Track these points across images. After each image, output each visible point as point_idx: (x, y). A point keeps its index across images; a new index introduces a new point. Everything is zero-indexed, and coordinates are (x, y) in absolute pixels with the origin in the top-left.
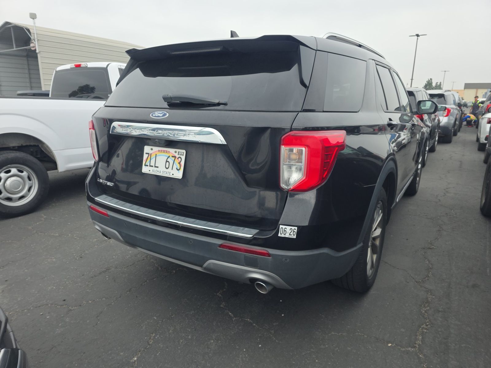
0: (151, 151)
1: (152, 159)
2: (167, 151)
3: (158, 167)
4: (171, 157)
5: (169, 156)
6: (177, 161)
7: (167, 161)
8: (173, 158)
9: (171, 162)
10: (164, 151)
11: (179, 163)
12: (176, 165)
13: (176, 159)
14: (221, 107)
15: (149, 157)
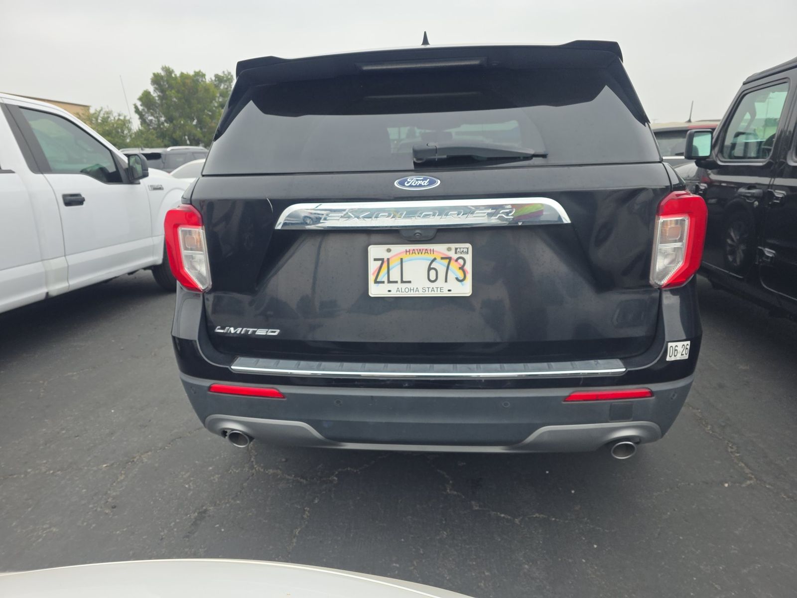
0: (385, 252)
1: (392, 269)
2: (426, 250)
3: (410, 282)
4: (438, 259)
5: (434, 259)
6: (454, 266)
7: (430, 269)
8: (446, 262)
10: (420, 251)
11: (462, 268)
13: (452, 262)
14: (536, 161)
15: (385, 265)
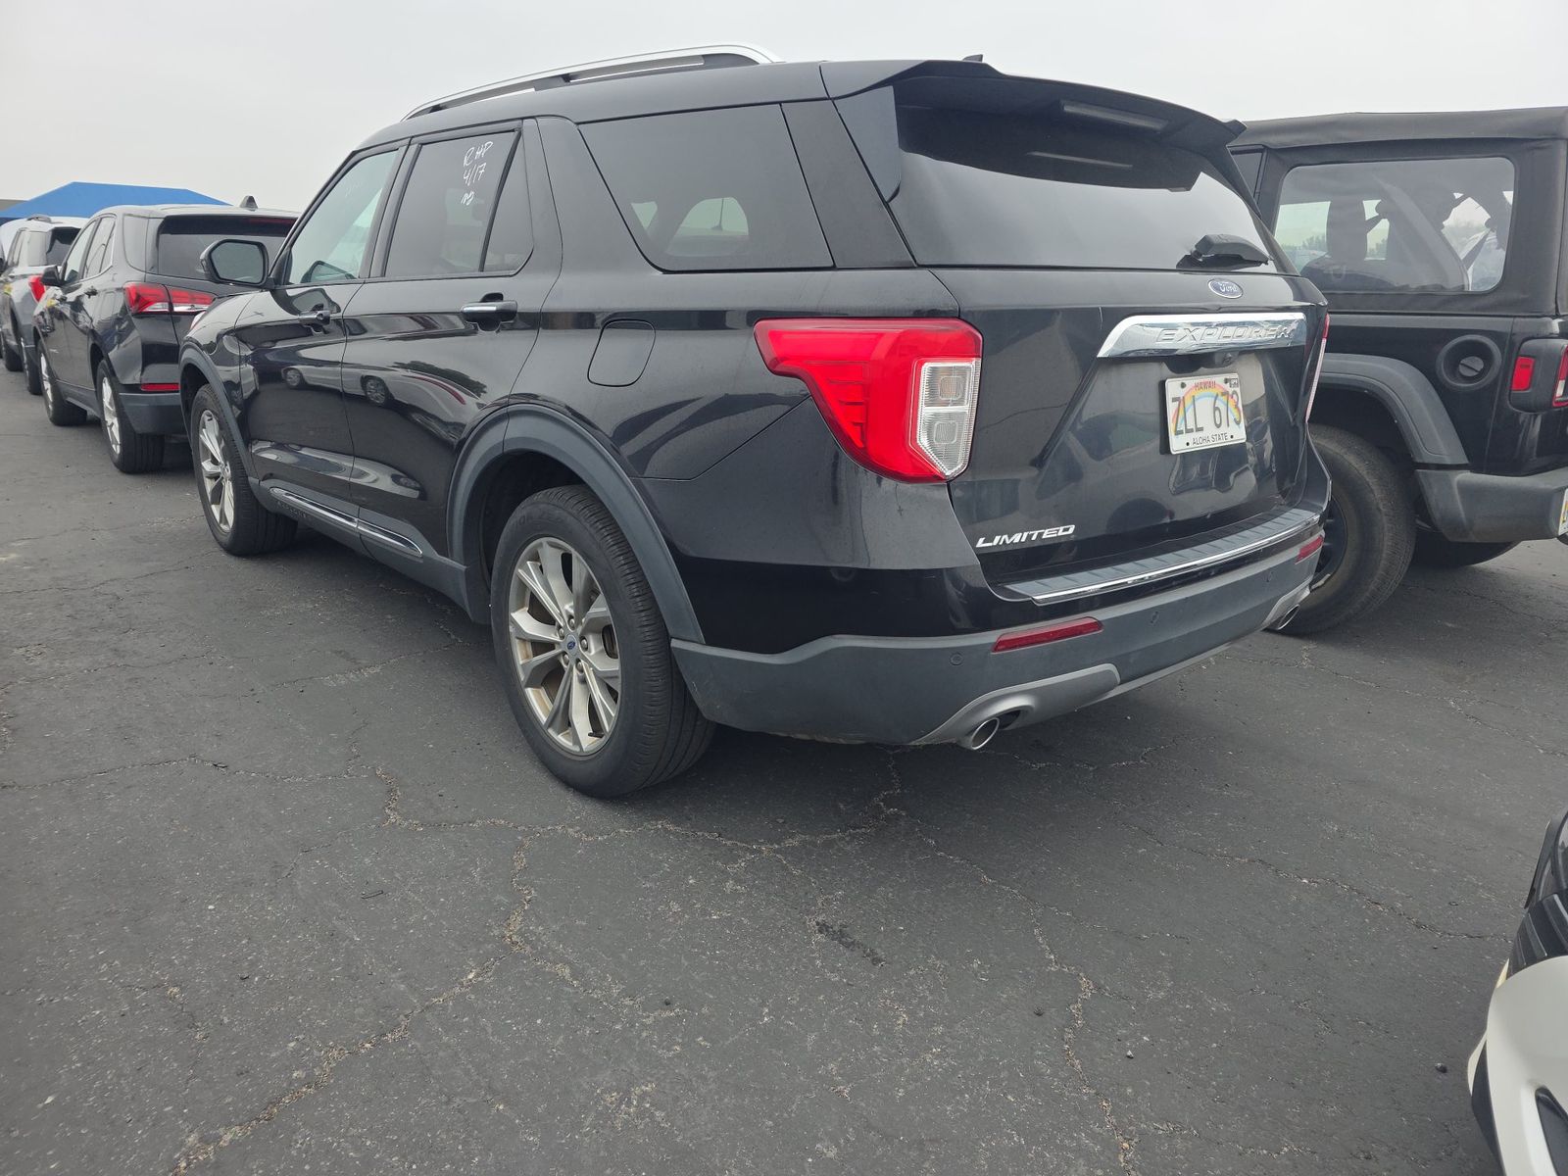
0: (1180, 388)
1: (1187, 411)
2: (1210, 383)
3: (1202, 429)
4: (1220, 395)
5: (1217, 395)
6: (1231, 404)
7: (1215, 409)
8: (1225, 398)
9: (1222, 407)
10: (1206, 385)
11: (1236, 407)
12: (1233, 414)
13: (1229, 398)
15: (1180, 407)
